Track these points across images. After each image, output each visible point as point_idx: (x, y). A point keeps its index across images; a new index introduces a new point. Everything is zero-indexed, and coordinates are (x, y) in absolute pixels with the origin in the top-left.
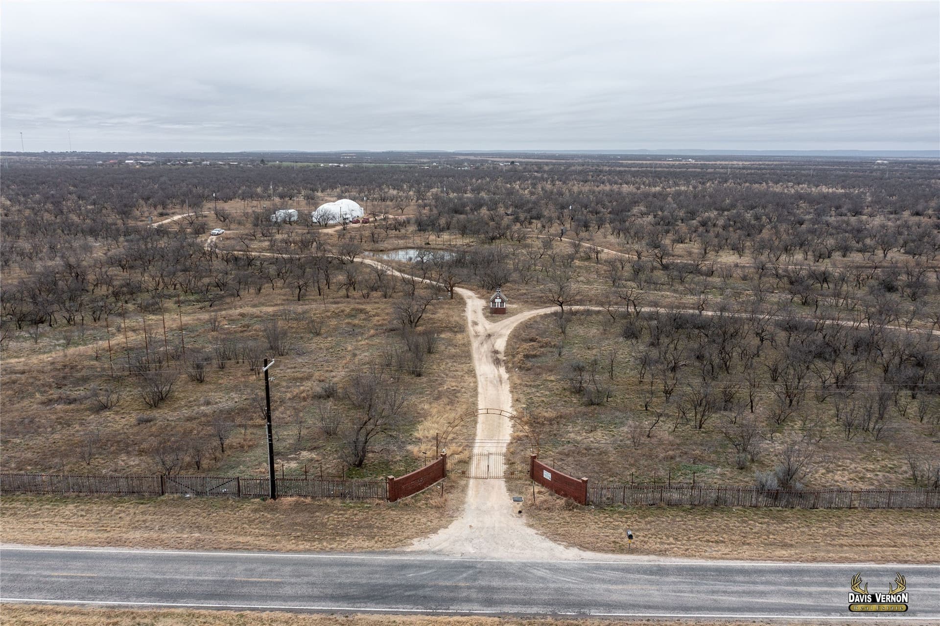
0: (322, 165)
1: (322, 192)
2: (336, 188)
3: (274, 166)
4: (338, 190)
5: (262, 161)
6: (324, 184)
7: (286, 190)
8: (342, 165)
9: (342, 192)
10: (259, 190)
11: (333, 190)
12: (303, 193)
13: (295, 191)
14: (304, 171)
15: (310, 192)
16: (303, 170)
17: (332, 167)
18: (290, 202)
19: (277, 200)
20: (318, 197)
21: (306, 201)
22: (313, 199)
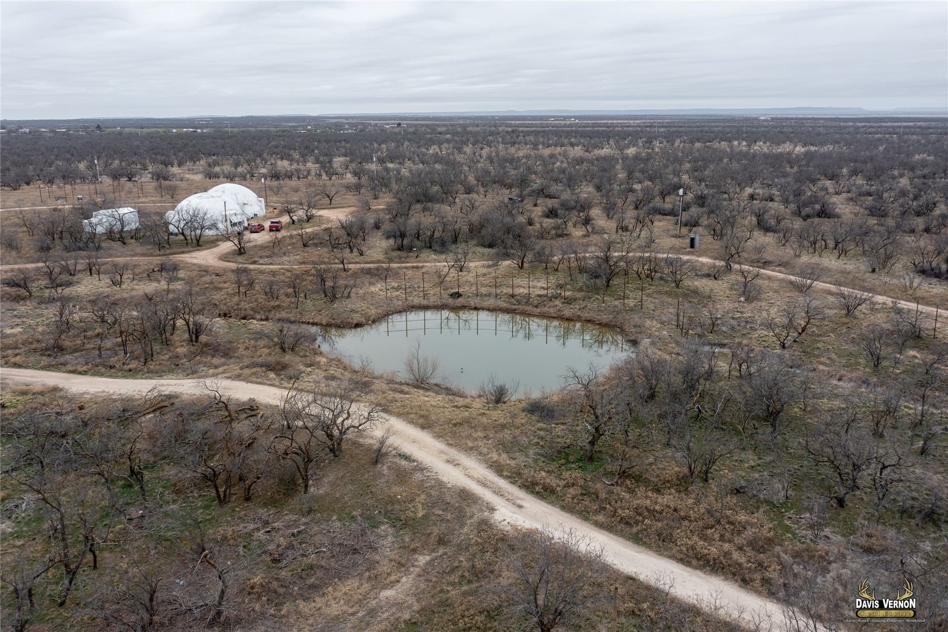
0: (174, 131)
1: (179, 166)
2: (199, 160)
3: (113, 133)
4: (202, 162)
5: (98, 127)
6: (181, 154)
7: (124, 164)
8: (199, 131)
9: (210, 165)
10: (82, 166)
11: (195, 162)
12: (150, 168)
13: (139, 166)
14: (152, 137)
15: (161, 166)
16: (150, 136)
17: (187, 132)
18: (129, 184)
19: (106, 180)
20: (174, 175)
21: (155, 184)
22: (165, 179)
